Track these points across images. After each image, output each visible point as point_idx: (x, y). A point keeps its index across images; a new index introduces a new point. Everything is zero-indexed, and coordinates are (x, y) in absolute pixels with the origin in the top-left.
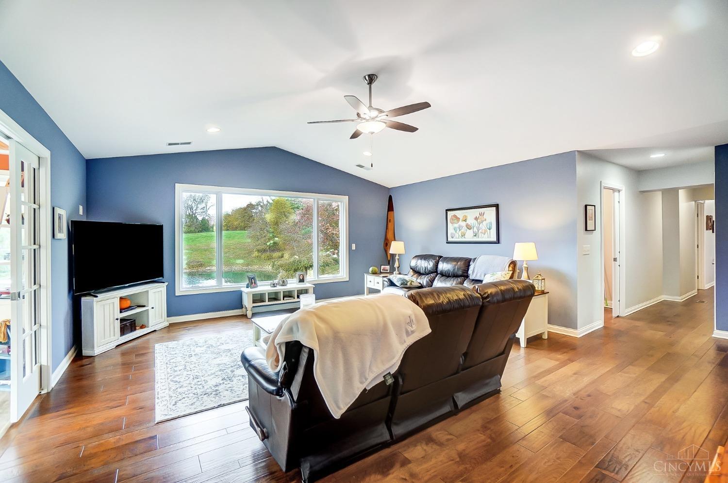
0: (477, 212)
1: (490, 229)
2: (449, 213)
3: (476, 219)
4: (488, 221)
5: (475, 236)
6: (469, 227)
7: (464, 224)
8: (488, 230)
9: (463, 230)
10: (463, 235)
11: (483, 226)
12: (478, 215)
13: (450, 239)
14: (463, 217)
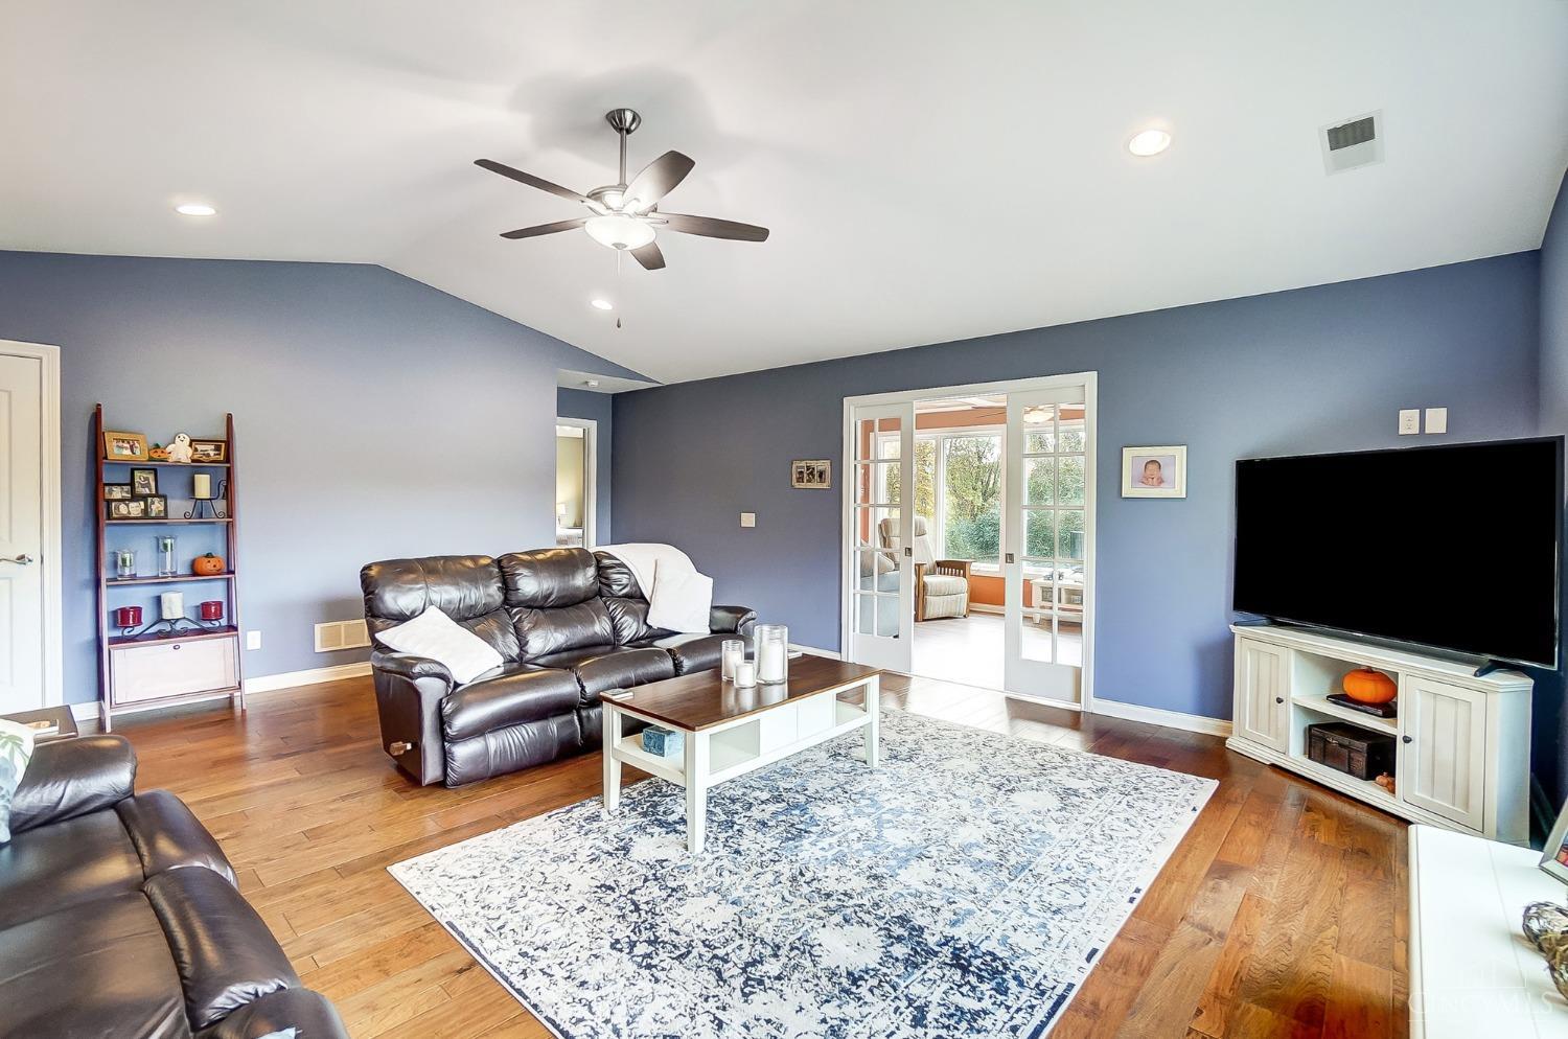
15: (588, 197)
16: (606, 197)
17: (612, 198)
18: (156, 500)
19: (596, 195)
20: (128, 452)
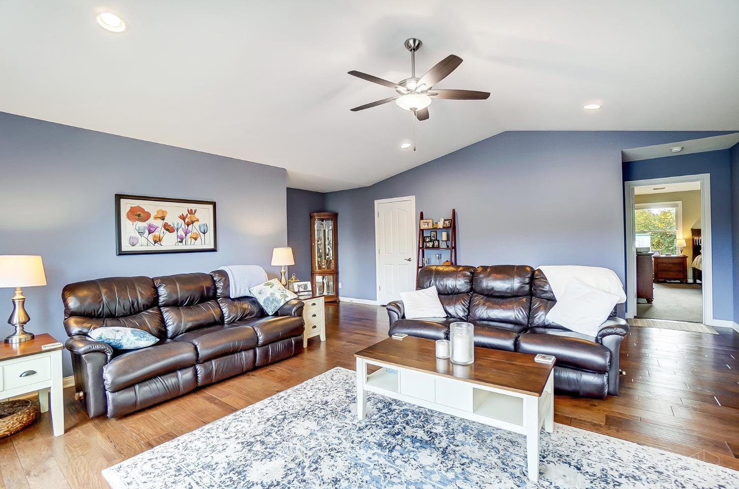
0: (184, 208)
1: (204, 233)
2: (123, 202)
3: (183, 218)
4: (201, 222)
5: (181, 242)
6: (169, 229)
7: (159, 223)
8: (202, 235)
9: (157, 233)
10: (157, 240)
11: (195, 229)
12: (185, 213)
13: (126, 247)
14: (157, 212)
15: (399, 85)
16: (407, 85)
17: (411, 85)
18: (436, 241)
19: (402, 84)
20: (427, 226)
